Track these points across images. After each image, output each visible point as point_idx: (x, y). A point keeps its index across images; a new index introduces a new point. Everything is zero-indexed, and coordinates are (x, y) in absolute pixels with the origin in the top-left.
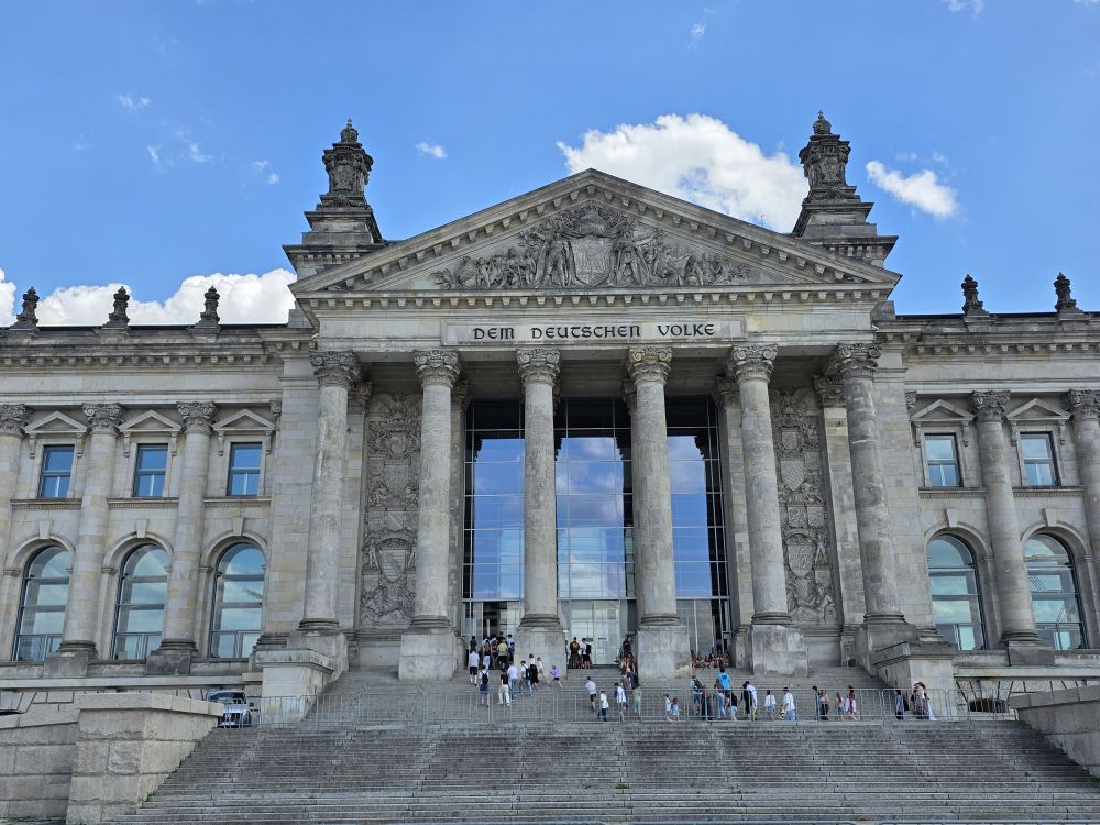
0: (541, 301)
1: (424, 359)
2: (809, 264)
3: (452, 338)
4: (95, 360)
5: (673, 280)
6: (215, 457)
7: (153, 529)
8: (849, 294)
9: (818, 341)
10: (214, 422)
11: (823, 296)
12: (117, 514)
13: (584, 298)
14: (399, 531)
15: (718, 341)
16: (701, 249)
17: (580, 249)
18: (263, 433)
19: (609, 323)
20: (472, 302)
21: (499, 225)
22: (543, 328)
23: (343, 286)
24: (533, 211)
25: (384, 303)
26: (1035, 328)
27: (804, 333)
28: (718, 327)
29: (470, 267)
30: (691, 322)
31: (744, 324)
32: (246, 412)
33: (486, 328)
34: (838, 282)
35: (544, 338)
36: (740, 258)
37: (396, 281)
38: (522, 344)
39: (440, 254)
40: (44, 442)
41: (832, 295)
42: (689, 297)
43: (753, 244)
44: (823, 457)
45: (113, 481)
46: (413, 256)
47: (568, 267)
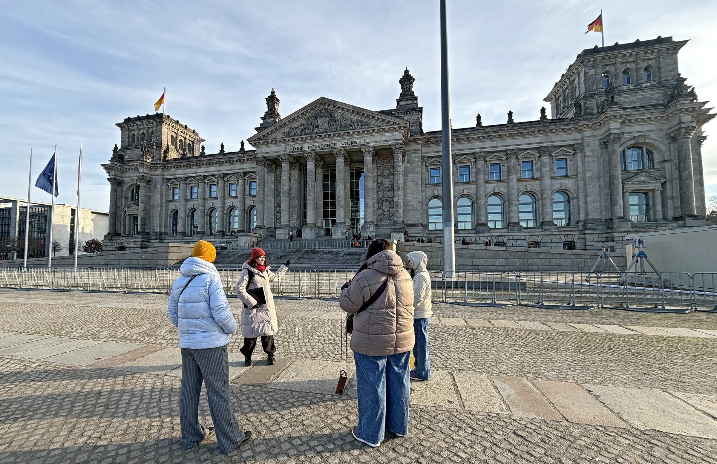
0: (309, 138)
1: (281, 157)
2: (383, 120)
3: (288, 151)
4: (216, 162)
5: (345, 129)
6: (246, 185)
7: (234, 204)
8: (394, 129)
9: (386, 143)
10: (244, 177)
11: (387, 130)
12: (226, 201)
13: (320, 136)
15: (357, 146)
16: (355, 118)
17: (320, 121)
18: (256, 179)
19: (328, 143)
20: (291, 140)
21: (298, 116)
22: (311, 146)
23: (260, 139)
24: (307, 111)
25: (270, 142)
26: (467, 133)
27: (382, 141)
28: (358, 142)
29: (291, 130)
30: (350, 141)
31: (365, 140)
32: (251, 174)
33: (296, 147)
34: (392, 125)
35: (311, 148)
36: (365, 120)
37: (274, 136)
38: (305, 151)
39: (284, 127)
40: (209, 184)
41: (389, 129)
42: (349, 133)
43: (368, 115)
44: (394, 177)
45: (224, 192)
46: (276, 129)
47: (317, 128)
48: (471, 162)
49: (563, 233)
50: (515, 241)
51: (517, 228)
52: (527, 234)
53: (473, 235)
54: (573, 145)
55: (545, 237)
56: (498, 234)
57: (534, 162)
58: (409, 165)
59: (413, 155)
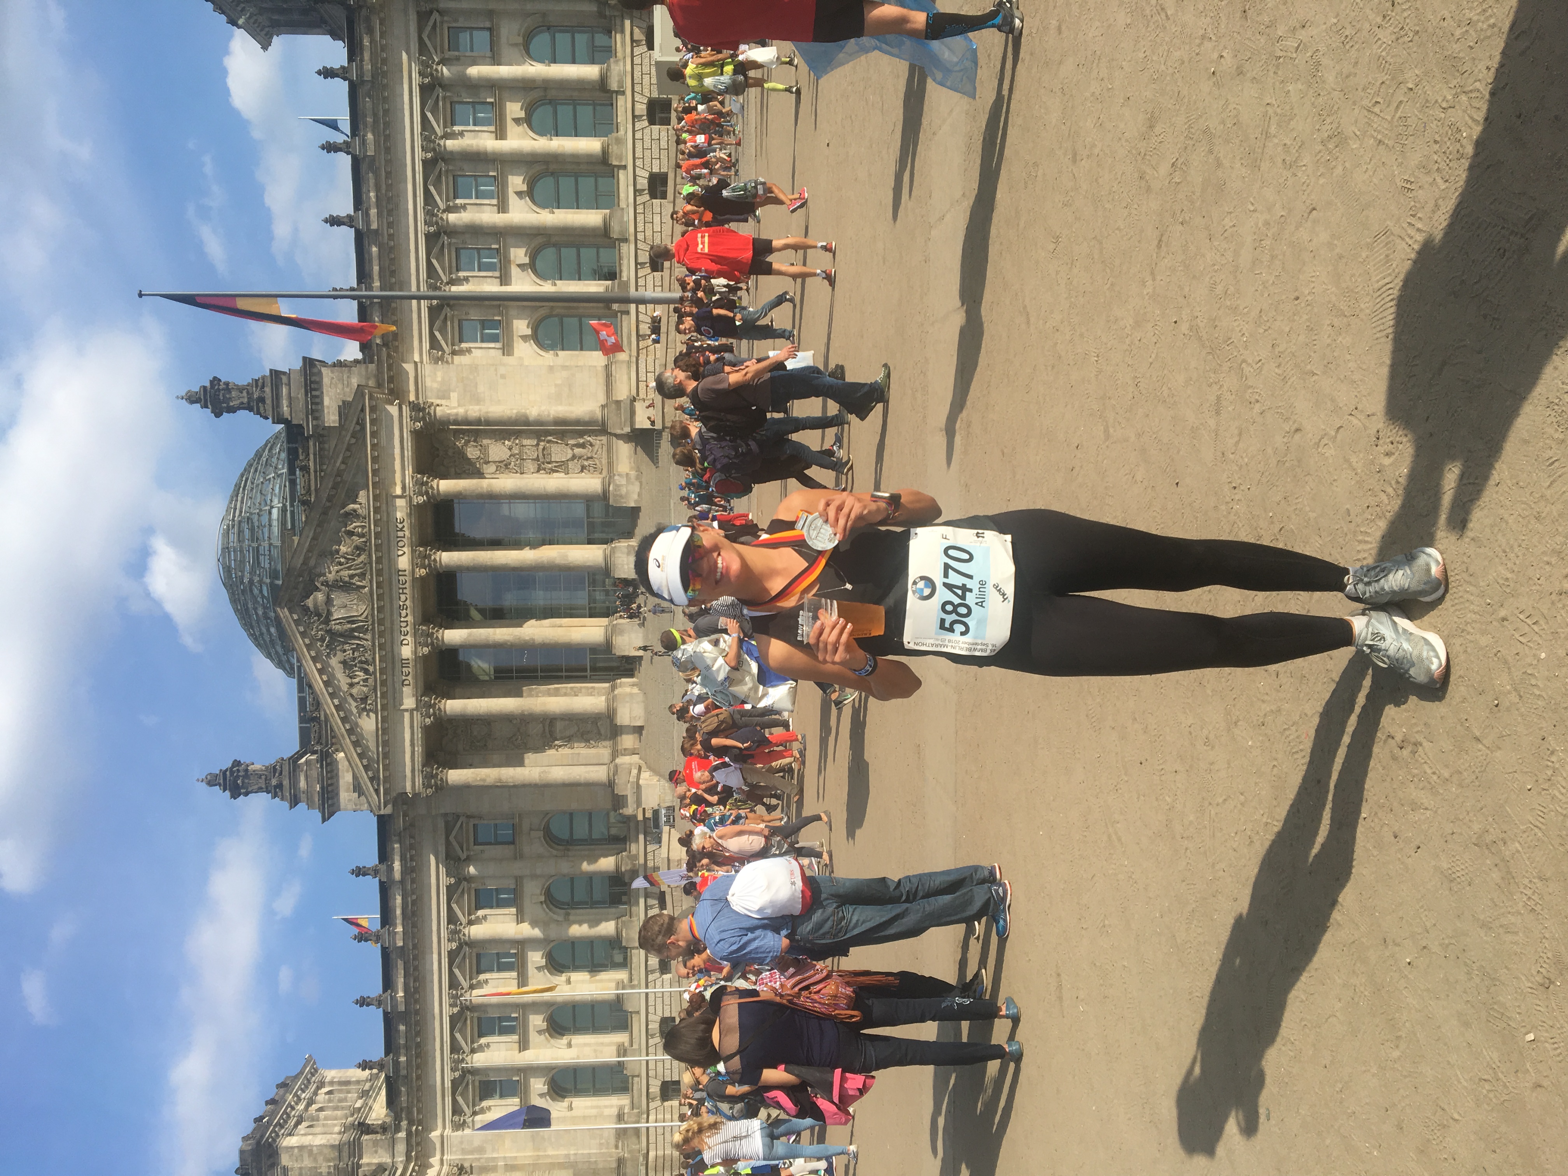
0: (382, 641)
1: (427, 720)
2: (348, 450)
5: (362, 546)
6: (485, 855)
7: (538, 892)
8: (373, 422)
9: (408, 444)
10: (459, 859)
11: (375, 441)
14: (544, 727)
15: (409, 515)
16: (335, 523)
17: (339, 612)
18: (467, 823)
19: (396, 591)
21: (320, 672)
22: (401, 638)
23: (372, 779)
25: (386, 750)
27: (403, 454)
29: (354, 691)
30: (394, 533)
32: (451, 838)
33: (402, 678)
34: (363, 428)
38: (415, 652)
39: (346, 712)
40: (475, 973)
41: (374, 434)
43: (333, 488)
46: (350, 732)
47: (353, 622)
48: (450, 244)
49: (628, 50)
50: (647, 153)
51: (615, 147)
52: (630, 126)
53: (632, 247)
54: (418, 12)
55: (638, 88)
56: (631, 189)
57: (456, 99)
58: (454, 396)
59: (429, 382)
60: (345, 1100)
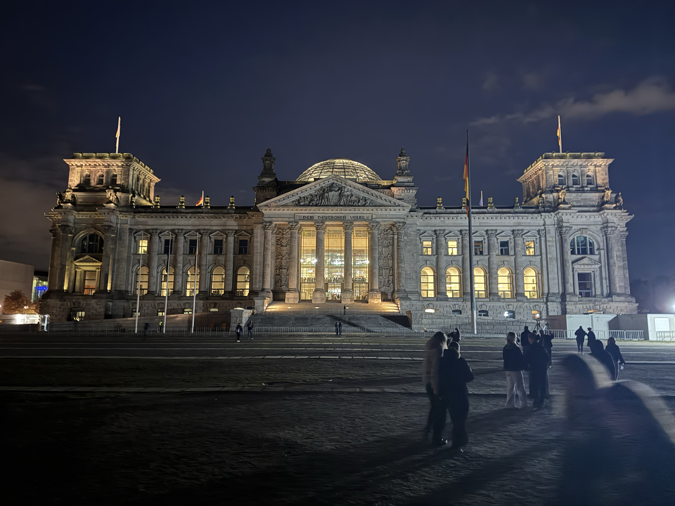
0: (321, 210)
1: (291, 224)
2: (389, 201)
3: (298, 218)
5: (355, 204)
6: (236, 243)
8: (399, 209)
10: (235, 234)
11: (392, 210)
13: (332, 210)
15: (365, 220)
16: (362, 195)
17: (331, 195)
18: (248, 237)
19: (338, 215)
20: (303, 210)
21: (310, 188)
22: (321, 216)
23: (270, 205)
25: (280, 209)
26: (455, 212)
27: (387, 219)
28: (365, 217)
30: (358, 215)
31: (372, 216)
32: (243, 232)
33: (306, 216)
34: (396, 206)
35: (321, 219)
36: (372, 198)
37: (283, 203)
38: (316, 220)
39: (294, 196)
40: (189, 239)
42: (358, 209)
43: (375, 195)
44: (393, 248)
46: (288, 197)
47: (327, 200)
49: (532, 304)
50: (495, 310)
51: (496, 297)
52: (505, 303)
53: (461, 303)
54: (539, 230)
55: (518, 307)
57: (509, 242)
59: (410, 229)
60: (143, 191)
